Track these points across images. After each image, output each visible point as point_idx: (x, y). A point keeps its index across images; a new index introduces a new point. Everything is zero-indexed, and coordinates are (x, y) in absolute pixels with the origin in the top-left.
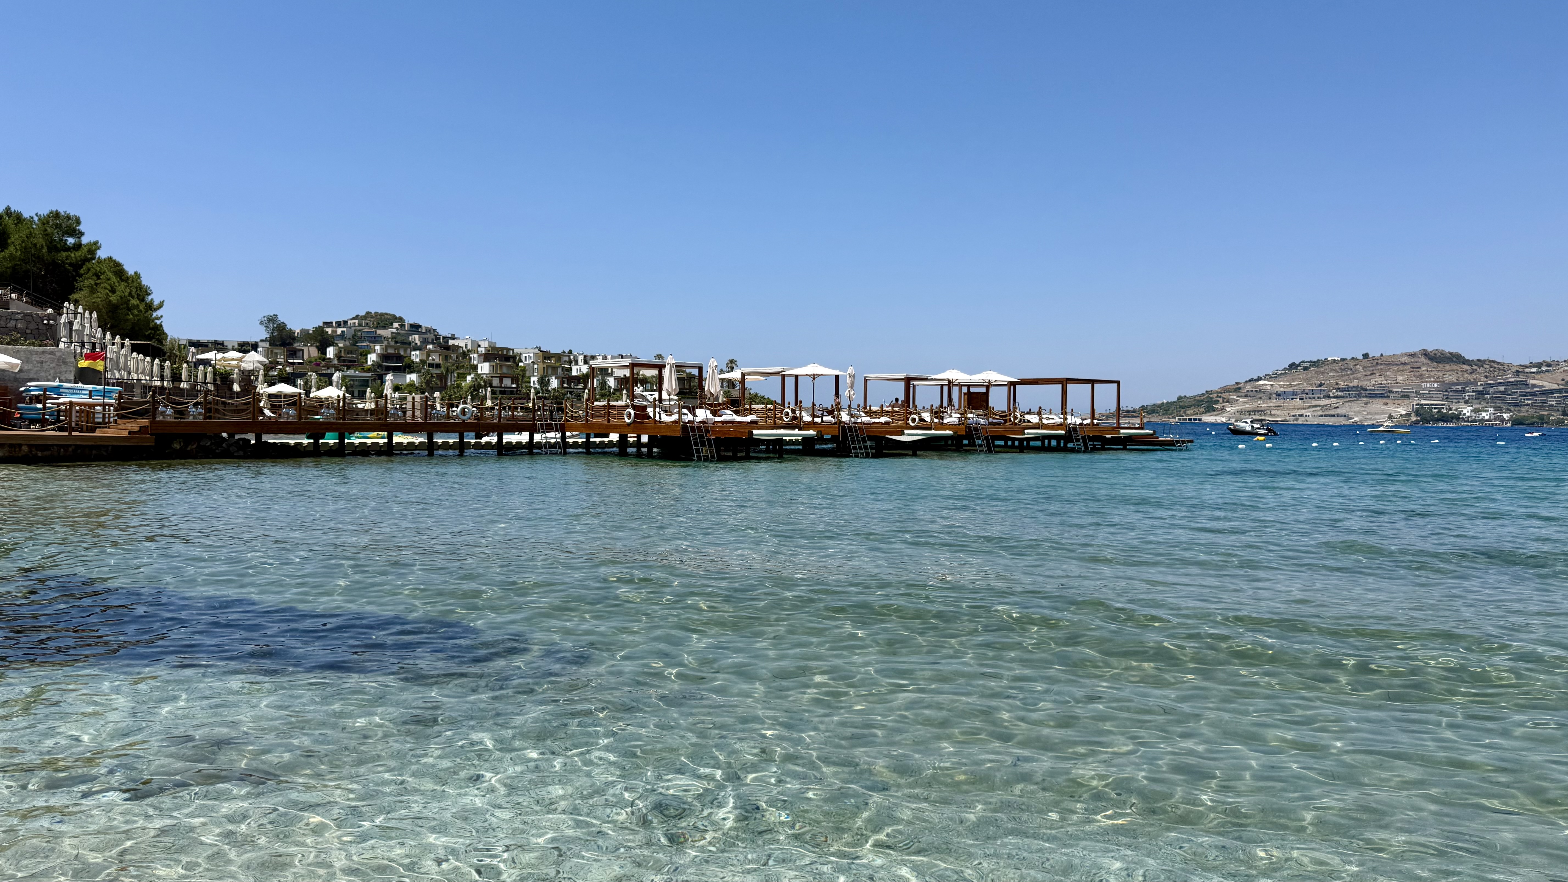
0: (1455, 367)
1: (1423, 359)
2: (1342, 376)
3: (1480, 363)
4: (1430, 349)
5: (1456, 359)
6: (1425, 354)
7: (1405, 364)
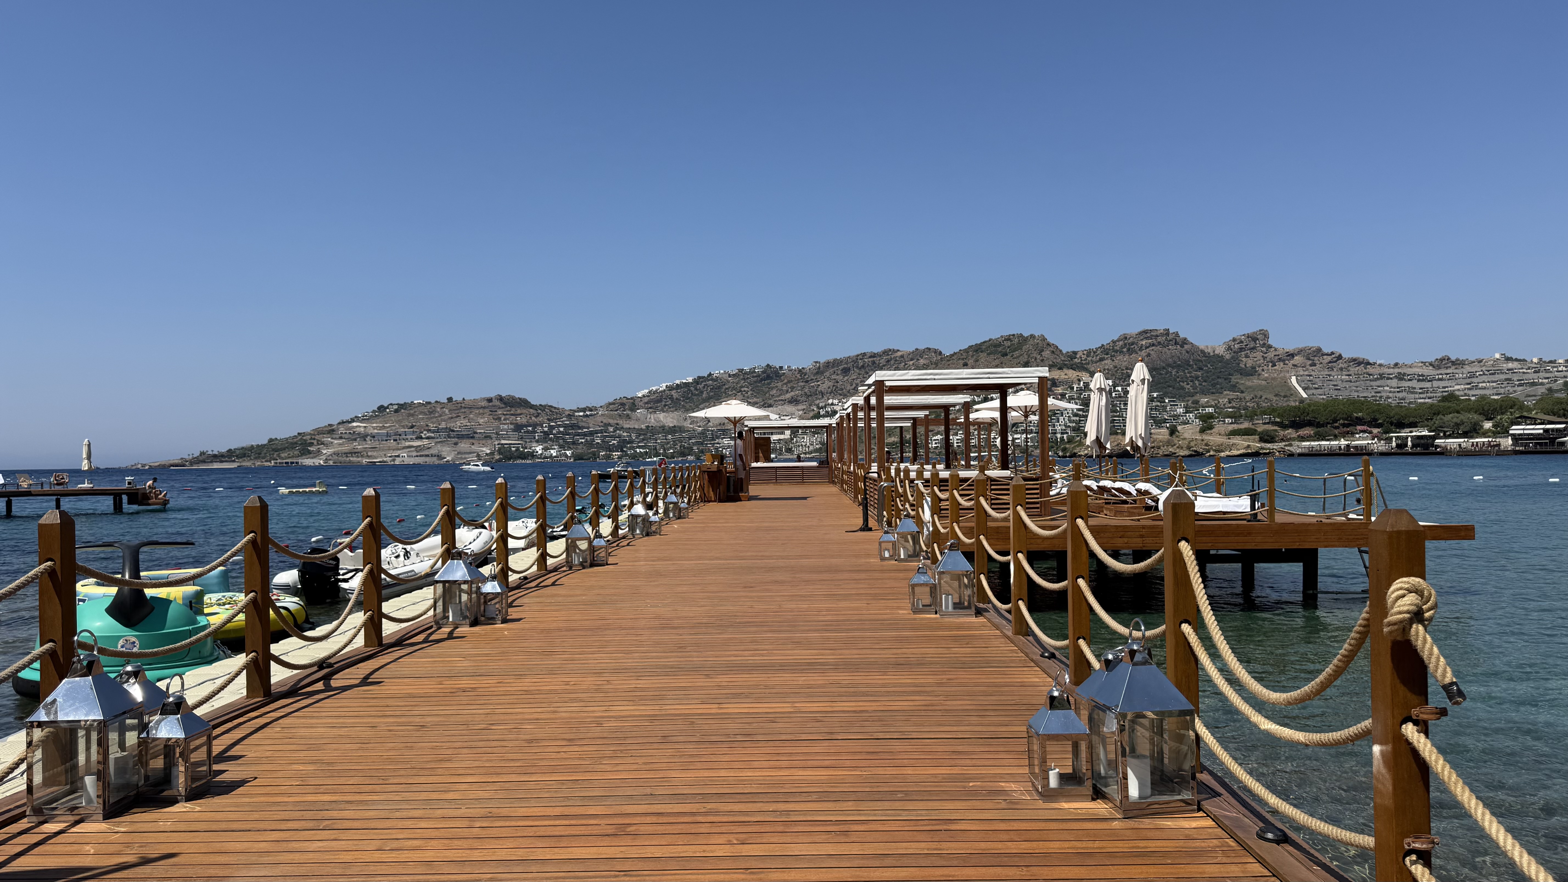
0: (524, 411)
1: (498, 404)
2: (431, 418)
3: (543, 407)
4: (503, 395)
5: (524, 403)
6: (500, 399)
7: (484, 408)
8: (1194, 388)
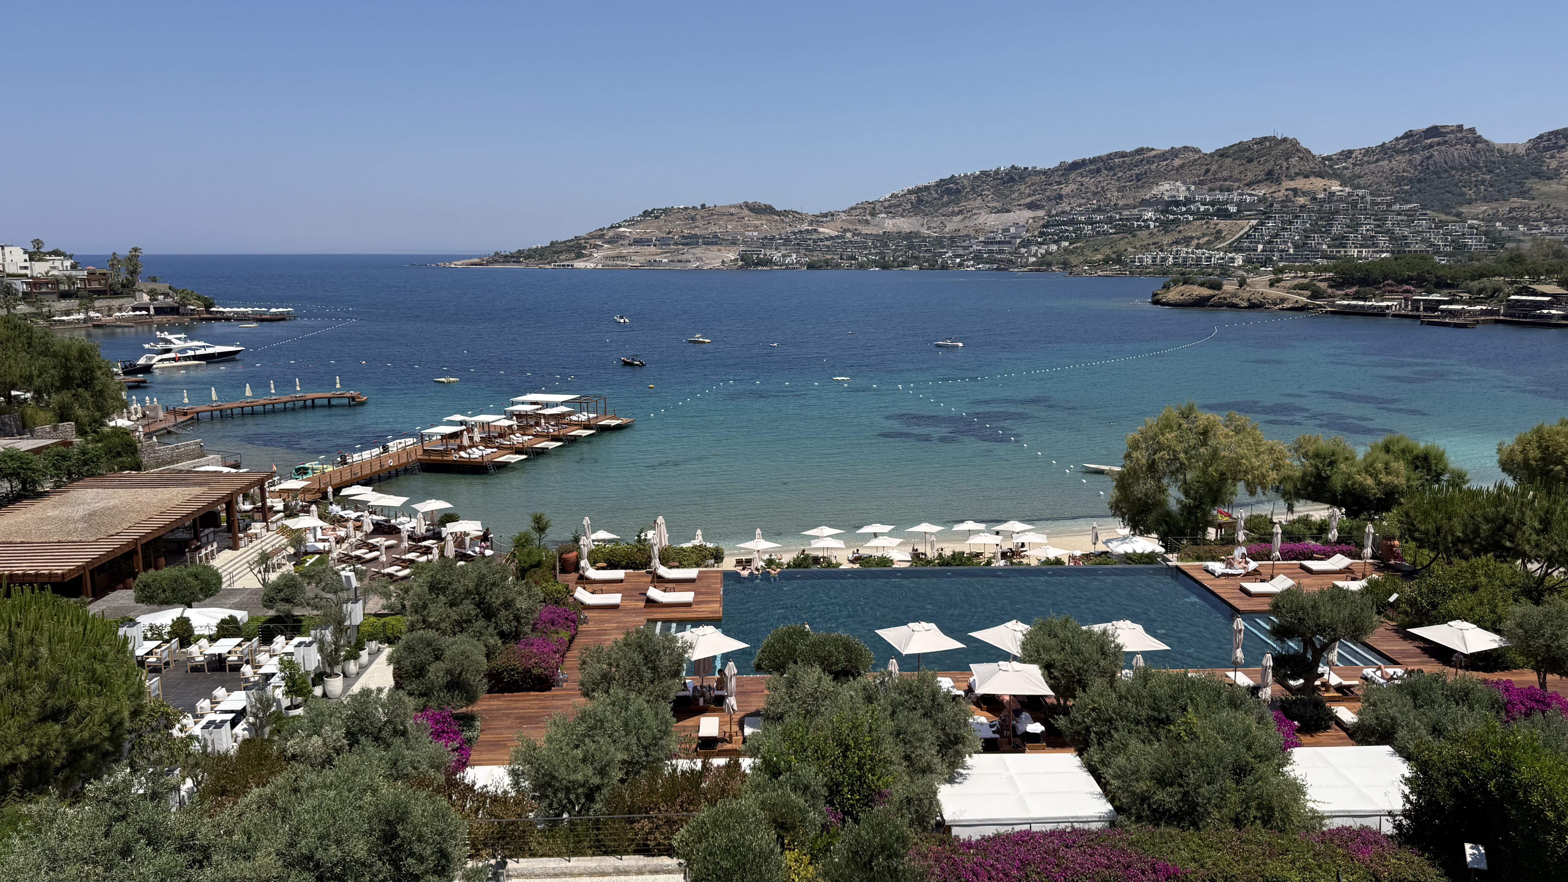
0: (768, 218)
1: (746, 212)
2: (686, 224)
3: (786, 213)
4: (750, 202)
5: (768, 210)
6: (747, 205)
7: (732, 214)
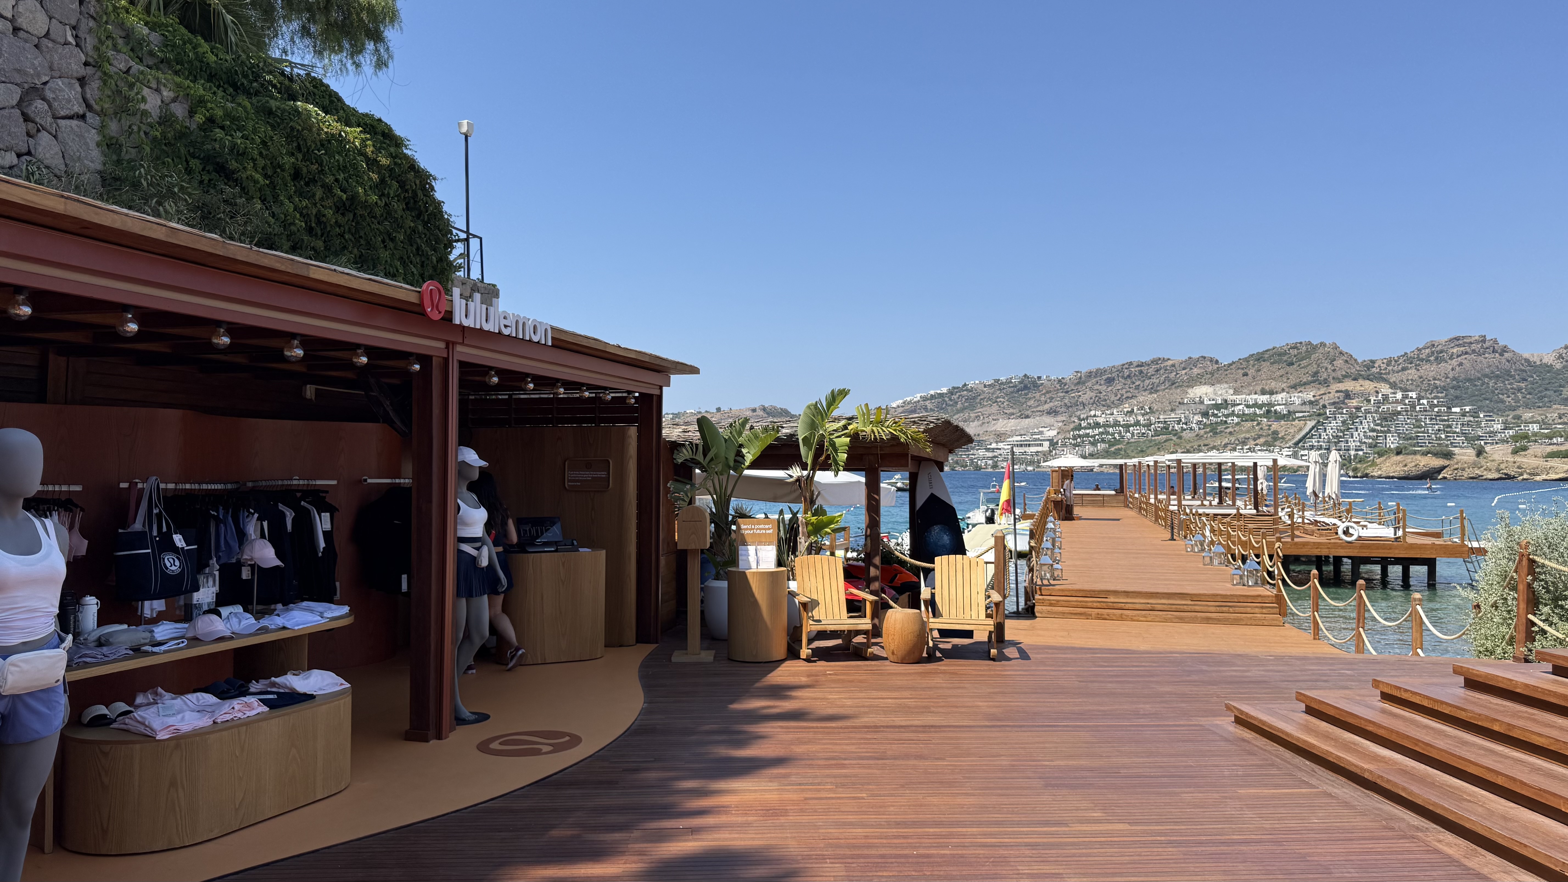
1: (762, 414)
4: (767, 406)
6: (765, 408)
8: (1517, 401)
